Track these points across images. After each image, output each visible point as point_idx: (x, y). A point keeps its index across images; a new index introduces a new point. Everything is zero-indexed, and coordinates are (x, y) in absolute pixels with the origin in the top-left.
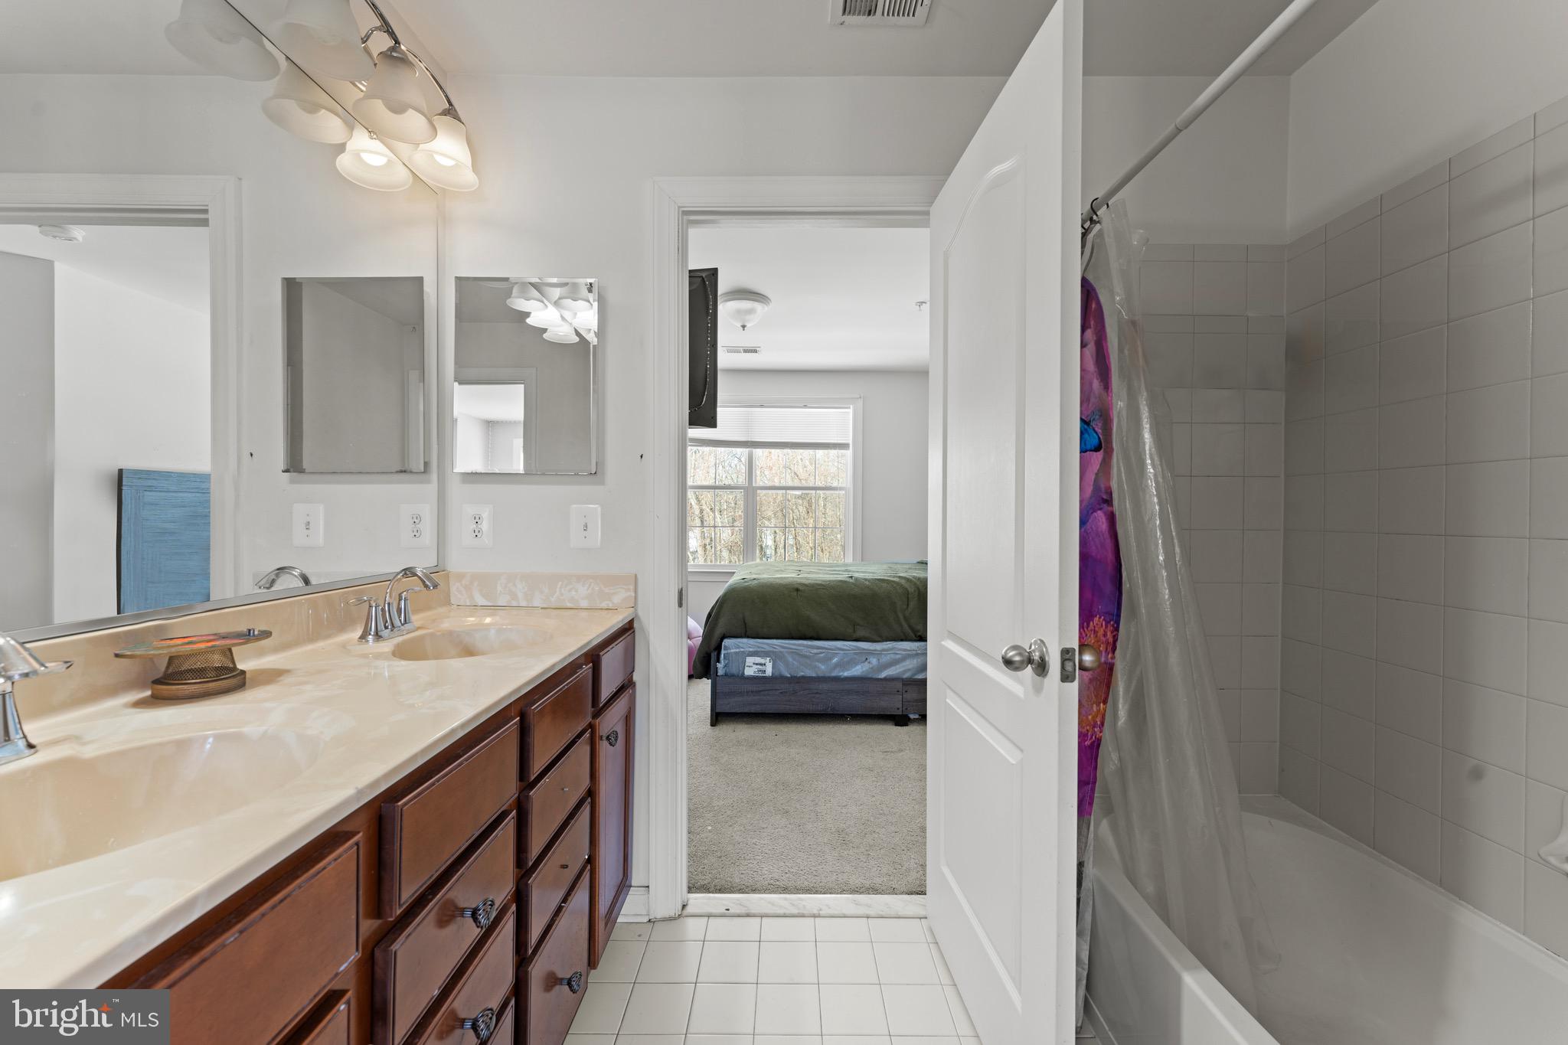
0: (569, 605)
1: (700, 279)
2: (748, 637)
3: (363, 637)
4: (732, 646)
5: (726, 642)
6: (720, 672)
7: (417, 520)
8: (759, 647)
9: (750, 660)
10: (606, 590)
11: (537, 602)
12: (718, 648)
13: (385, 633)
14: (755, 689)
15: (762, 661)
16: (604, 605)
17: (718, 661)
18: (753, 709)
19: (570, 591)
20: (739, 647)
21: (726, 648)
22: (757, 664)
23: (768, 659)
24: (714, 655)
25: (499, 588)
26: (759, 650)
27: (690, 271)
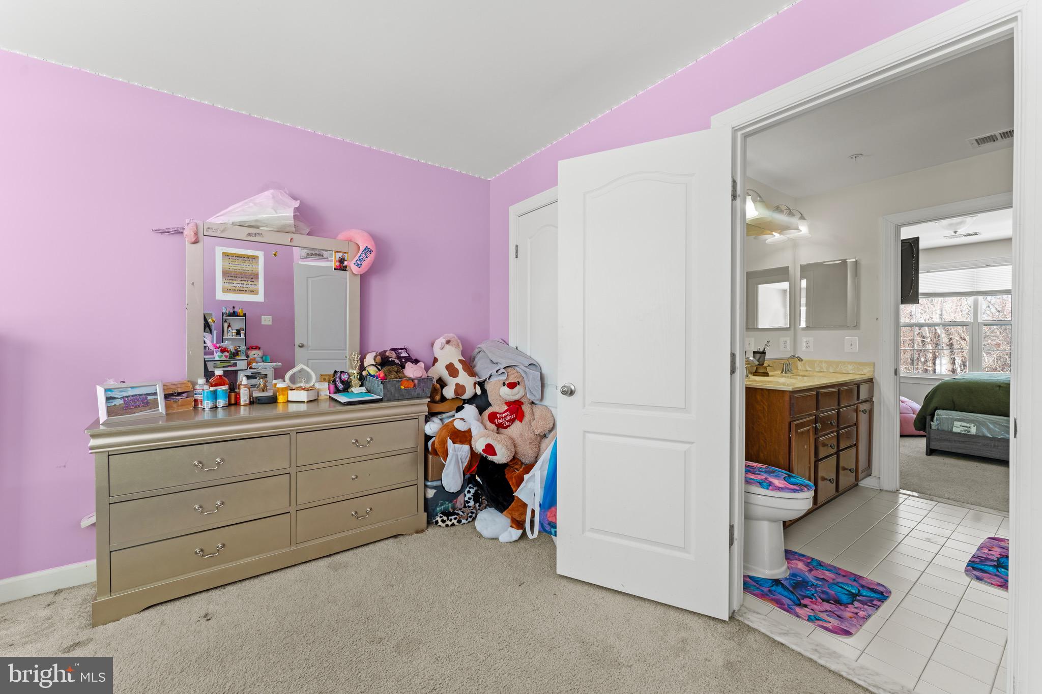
0: (844, 372)
1: (908, 244)
2: (956, 410)
3: (782, 372)
4: (941, 414)
5: (938, 412)
6: (933, 427)
7: (785, 342)
8: (964, 417)
9: (957, 423)
10: (861, 368)
11: (831, 370)
12: (933, 415)
13: (788, 372)
14: (963, 440)
15: (968, 425)
16: (859, 373)
17: (932, 420)
18: (959, 451)
19: (845, 367)
20: (948, 415)
21: (938, 415)
22: (963, 426)
23: (973, 425)
24: (928, 418)
25: (816, 365)
26: (964, 418)
27: (902, 240)
